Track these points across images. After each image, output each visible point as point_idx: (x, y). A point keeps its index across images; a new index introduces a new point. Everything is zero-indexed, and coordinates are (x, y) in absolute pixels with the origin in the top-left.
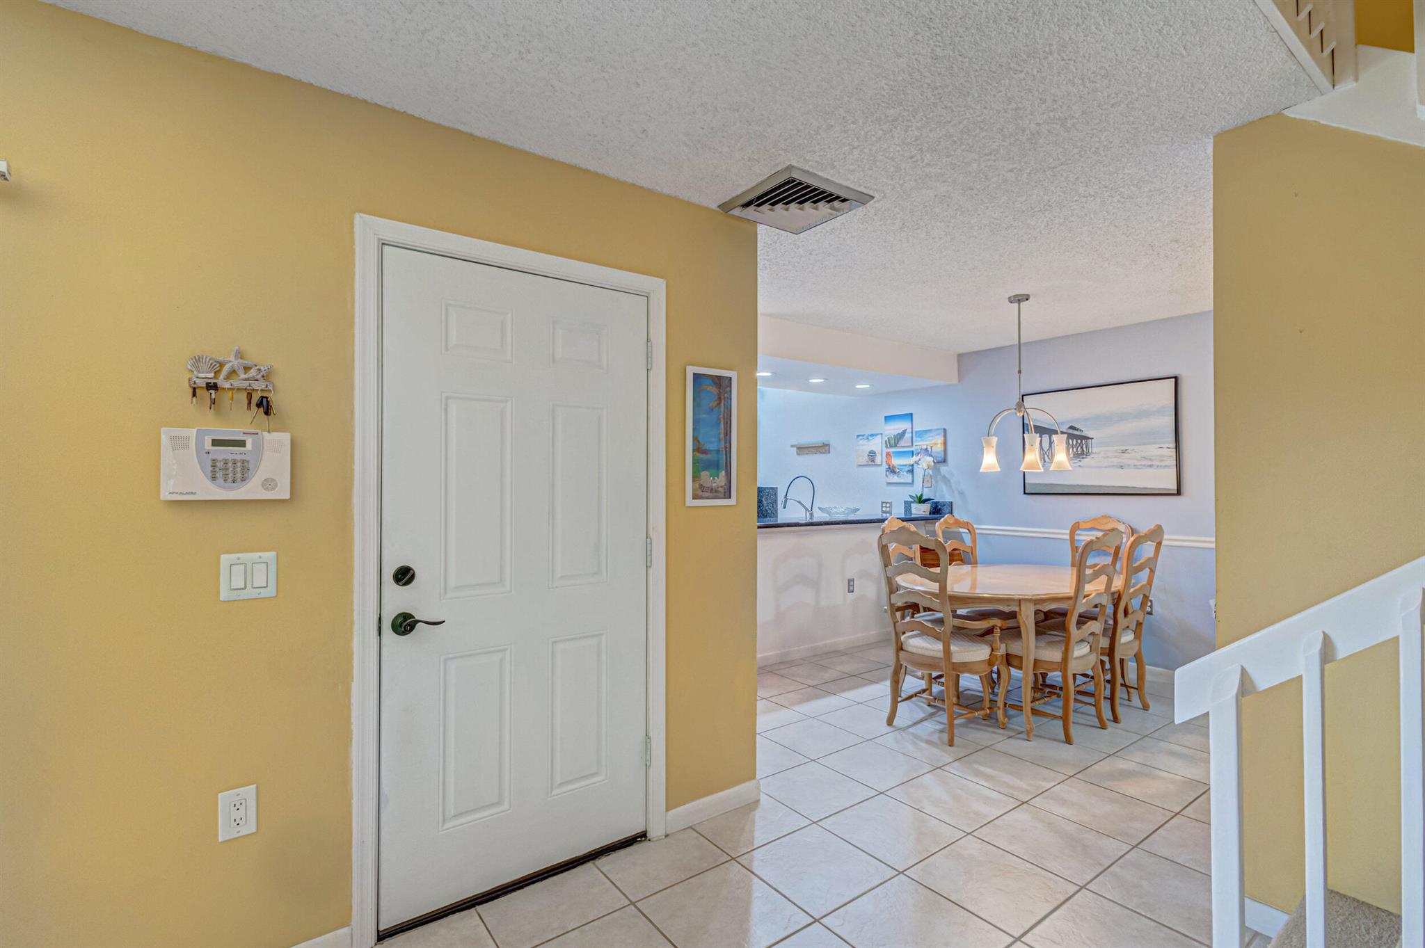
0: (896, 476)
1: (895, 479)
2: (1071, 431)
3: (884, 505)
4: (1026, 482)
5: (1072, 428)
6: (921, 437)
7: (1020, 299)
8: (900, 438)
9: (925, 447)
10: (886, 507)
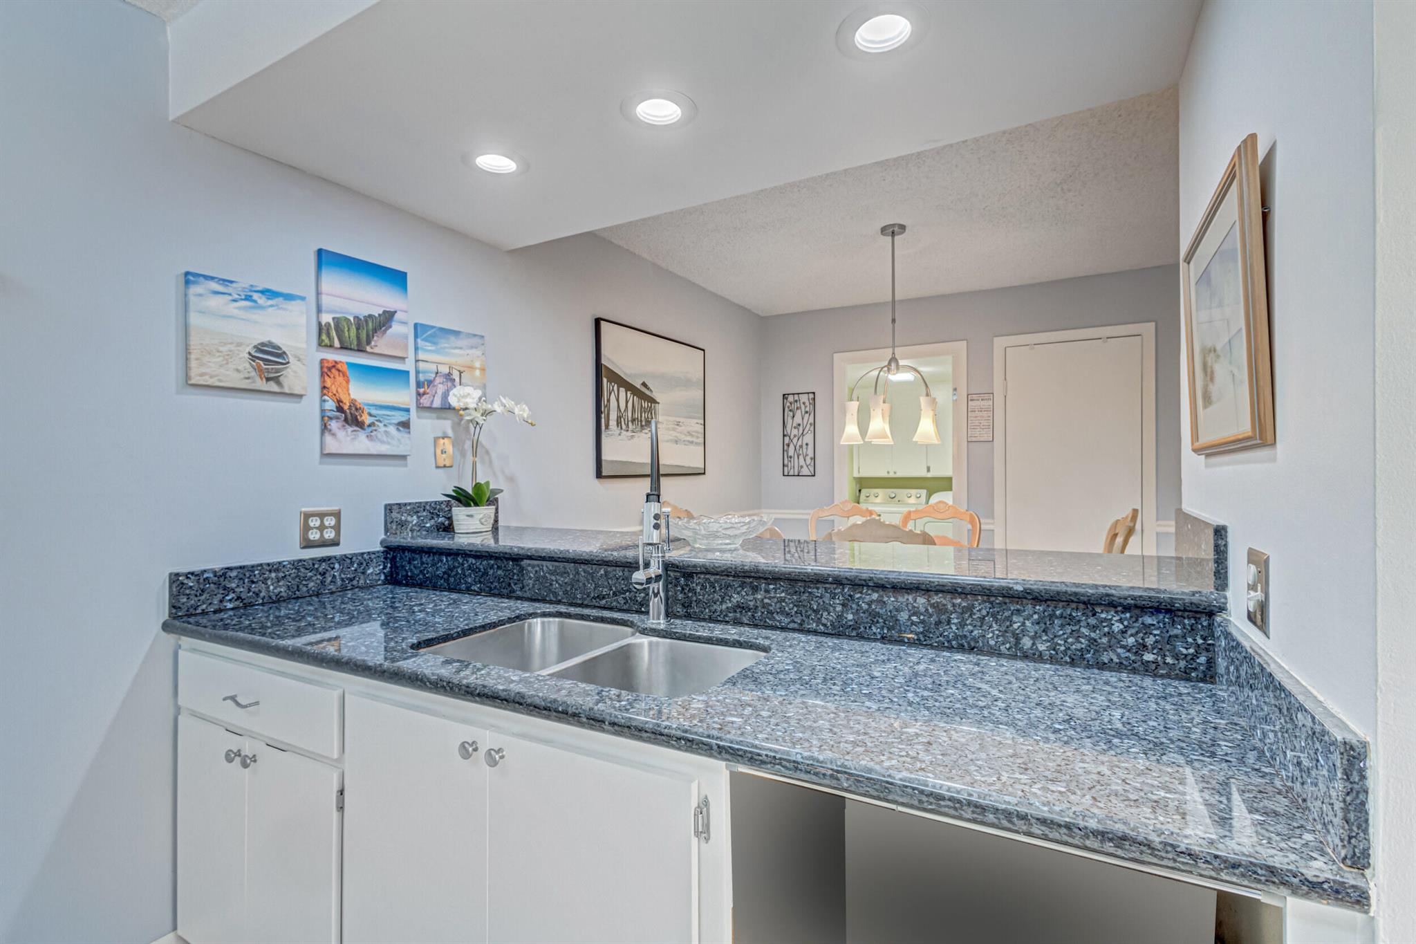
0: (362, 435)
1: (359, 443)
2: (643, 389)
3: (315, 522)
4: (604, 457)
5: (644, 384)
6: (435, 344)
7: (892, 231)
8: (375, 331)
9: (444, 370)
10: (322, 528)
